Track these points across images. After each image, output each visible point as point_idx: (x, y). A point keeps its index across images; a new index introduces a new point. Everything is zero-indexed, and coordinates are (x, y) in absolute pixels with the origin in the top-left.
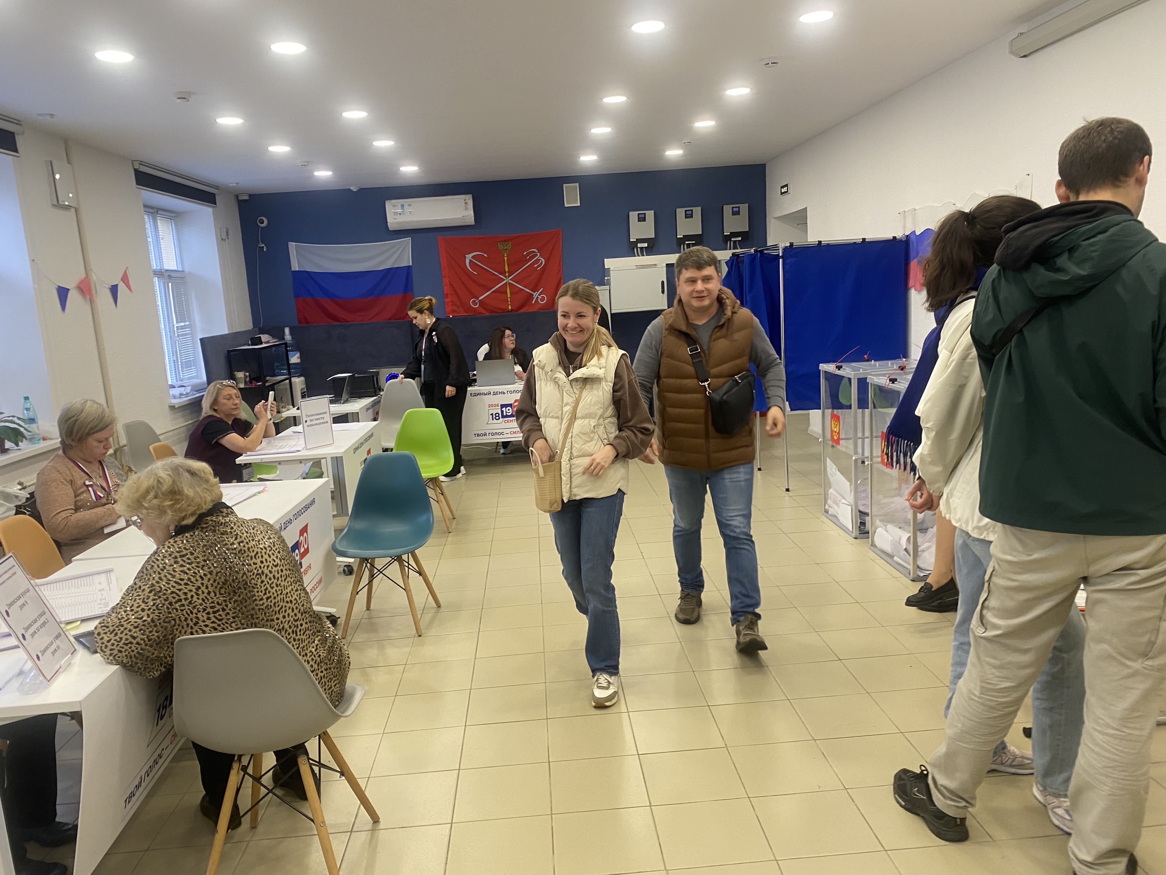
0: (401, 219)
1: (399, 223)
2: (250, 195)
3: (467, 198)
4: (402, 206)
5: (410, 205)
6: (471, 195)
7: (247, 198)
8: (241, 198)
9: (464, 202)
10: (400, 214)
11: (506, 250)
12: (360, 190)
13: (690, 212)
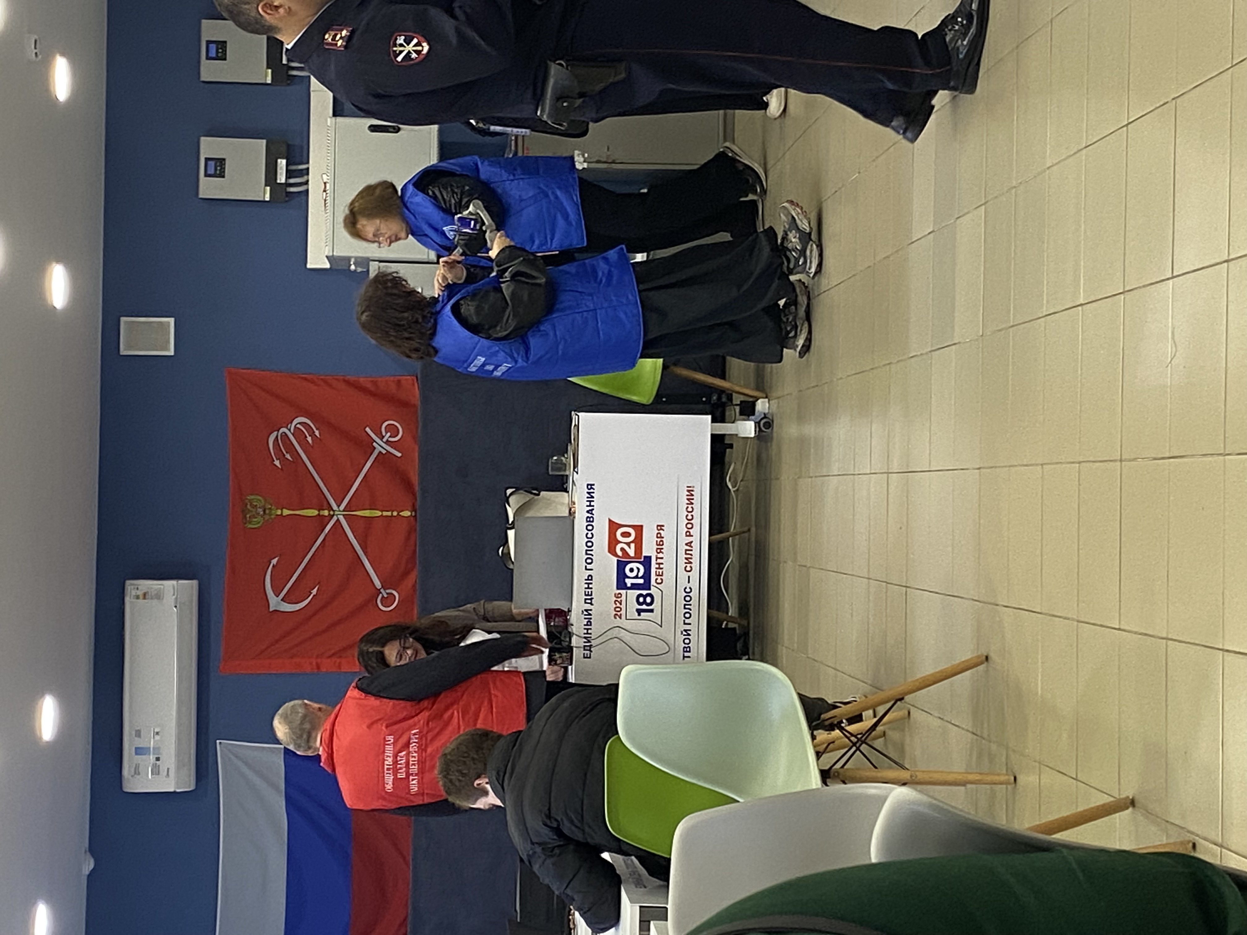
0: (169, 760)
1: (179, 766)
3: (134, 593)
4: (139, 751)
5: (138, 734)
6: (128, 582)
9: (141, 601)
10: (158, 759)
11: (264, 511)
12: (92, 850)
13: (213, 47)
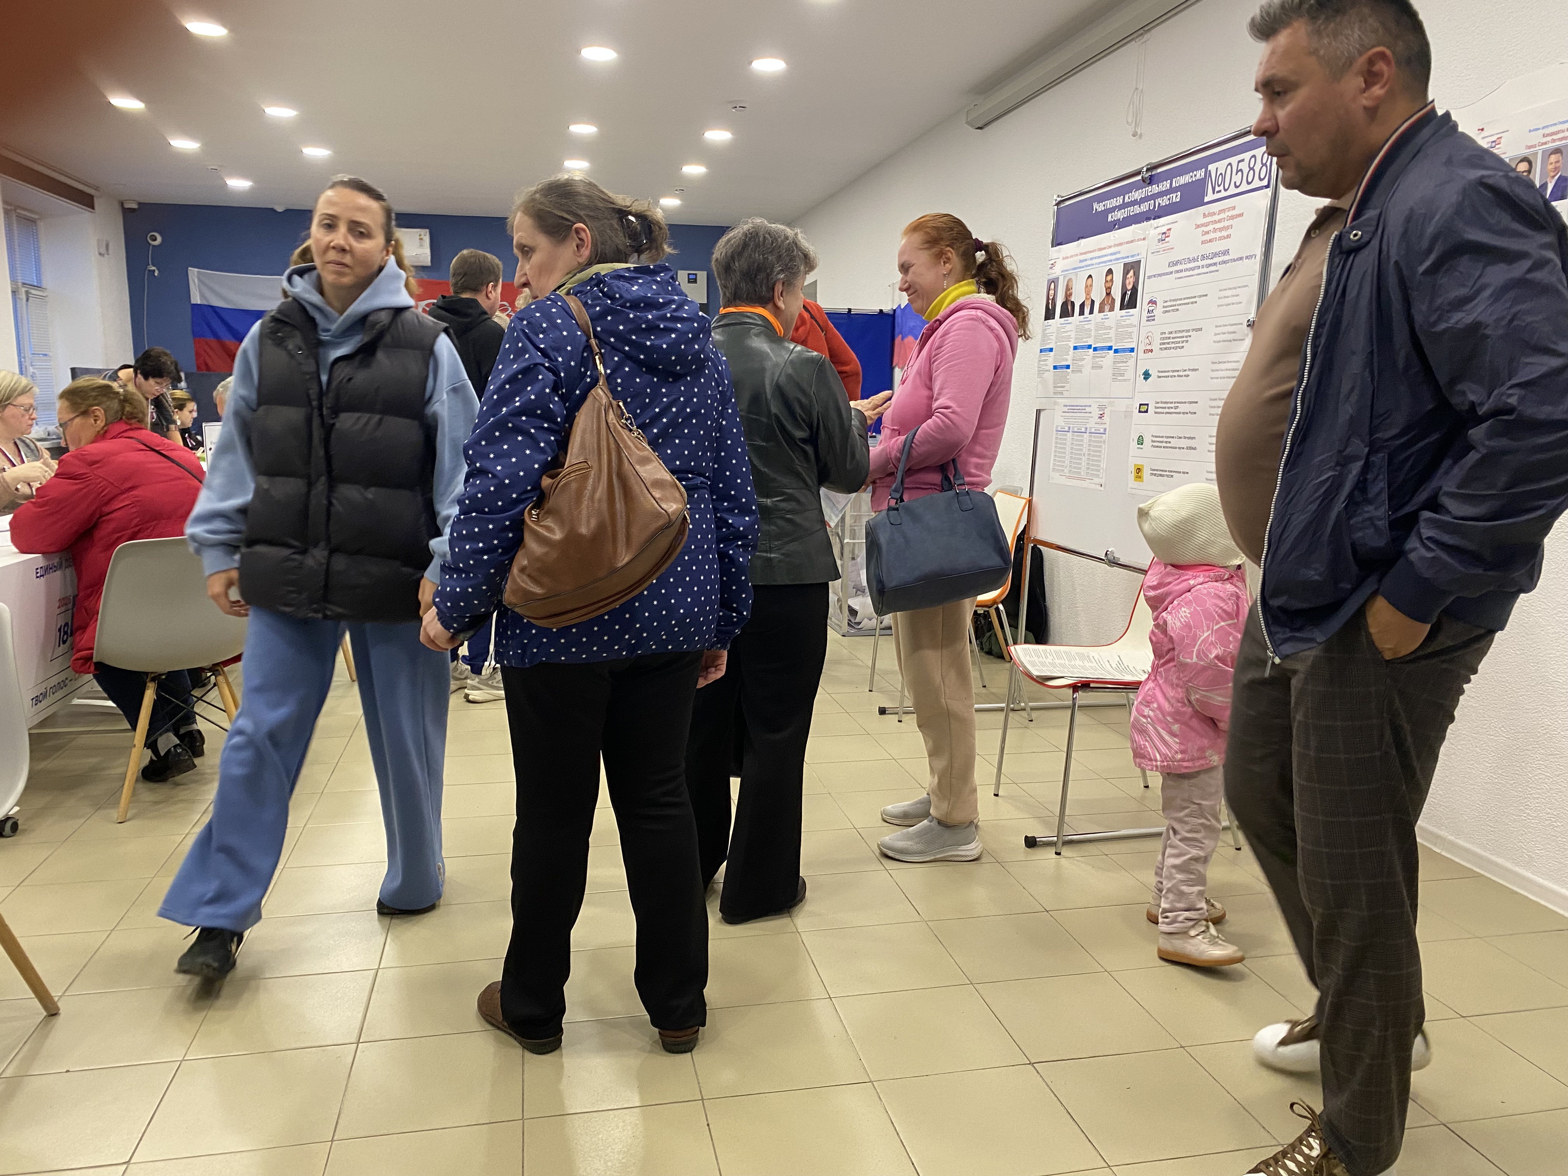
2: (140, 204)
3: (422, 233)
6: (428, 230)
7: (135, 206)
8: (127, 206)
9: (419, 237)
12: (287, 211)
13: (693, 277)
